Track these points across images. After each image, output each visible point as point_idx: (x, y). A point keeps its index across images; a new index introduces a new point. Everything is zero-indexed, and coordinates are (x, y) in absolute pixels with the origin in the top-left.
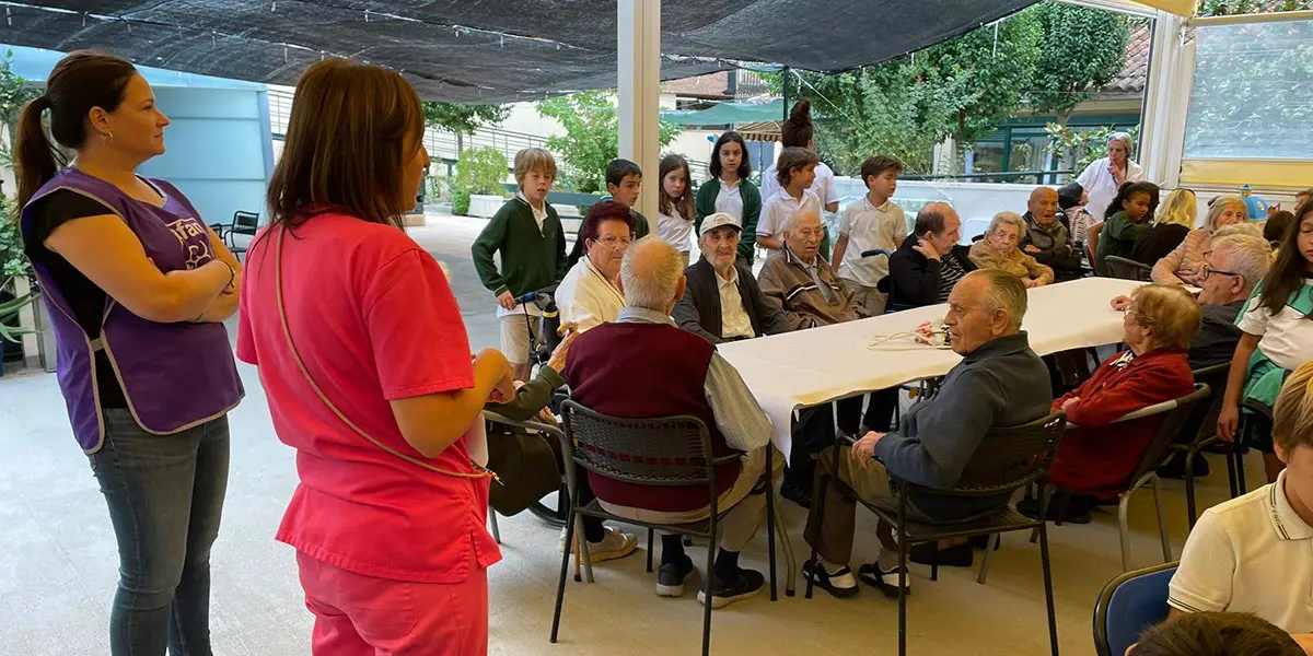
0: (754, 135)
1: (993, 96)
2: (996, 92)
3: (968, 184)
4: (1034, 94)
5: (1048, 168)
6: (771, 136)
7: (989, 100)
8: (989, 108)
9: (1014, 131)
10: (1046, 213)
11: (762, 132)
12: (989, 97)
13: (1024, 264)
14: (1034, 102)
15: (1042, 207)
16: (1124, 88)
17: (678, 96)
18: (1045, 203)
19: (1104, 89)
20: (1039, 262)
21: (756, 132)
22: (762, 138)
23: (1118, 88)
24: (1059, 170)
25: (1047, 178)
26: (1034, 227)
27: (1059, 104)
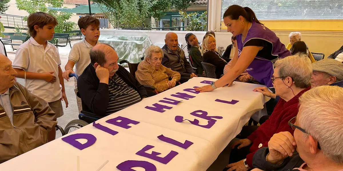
0: (100, 17)
1: (163, 4)
2: (164, 3)
3: (161, 31)
4: (176, 4)
5: (182, 26)
6: (104, 17)
7: (163, 5)
8: (163, 7)
9: (172, 16)
10: (173, 45)
11: (102, 16)
12: (162, 4)
13: (165, 72)
14: (176, 6)
15: (171, 42)
16: (199, 3)
17: (76, 5)
18: (172, 40)
19: (194, 3)
20: (172, 70)
21: (100, 16)
22: (103, 17)
23: (198, 3)
24: (185, 26)
25: (182, 29)
26: (169, 52)
27: (183, 7)
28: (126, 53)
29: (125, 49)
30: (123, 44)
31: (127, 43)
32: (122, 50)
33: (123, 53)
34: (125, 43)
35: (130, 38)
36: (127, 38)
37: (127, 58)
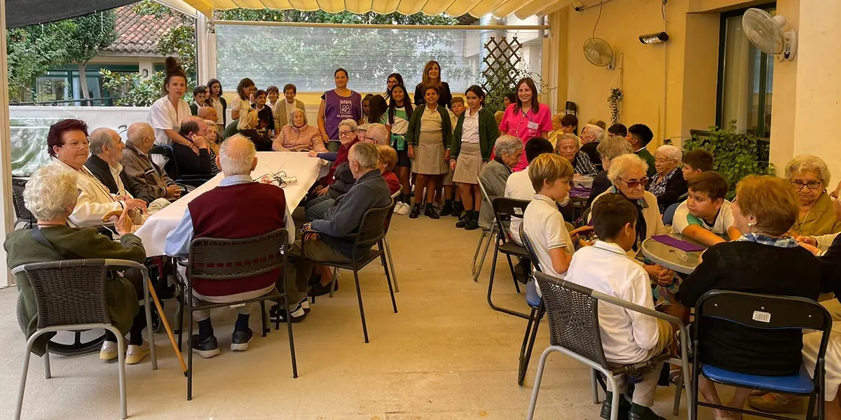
28: (31, 149)
29: (25, 143)
30: (20, 133)
31: (31, 131)
32: (19, 145)
33: (22, 150)
34: (25, 132)
35: (33, 122)
36: (25, 122)
37: (32, 159)
